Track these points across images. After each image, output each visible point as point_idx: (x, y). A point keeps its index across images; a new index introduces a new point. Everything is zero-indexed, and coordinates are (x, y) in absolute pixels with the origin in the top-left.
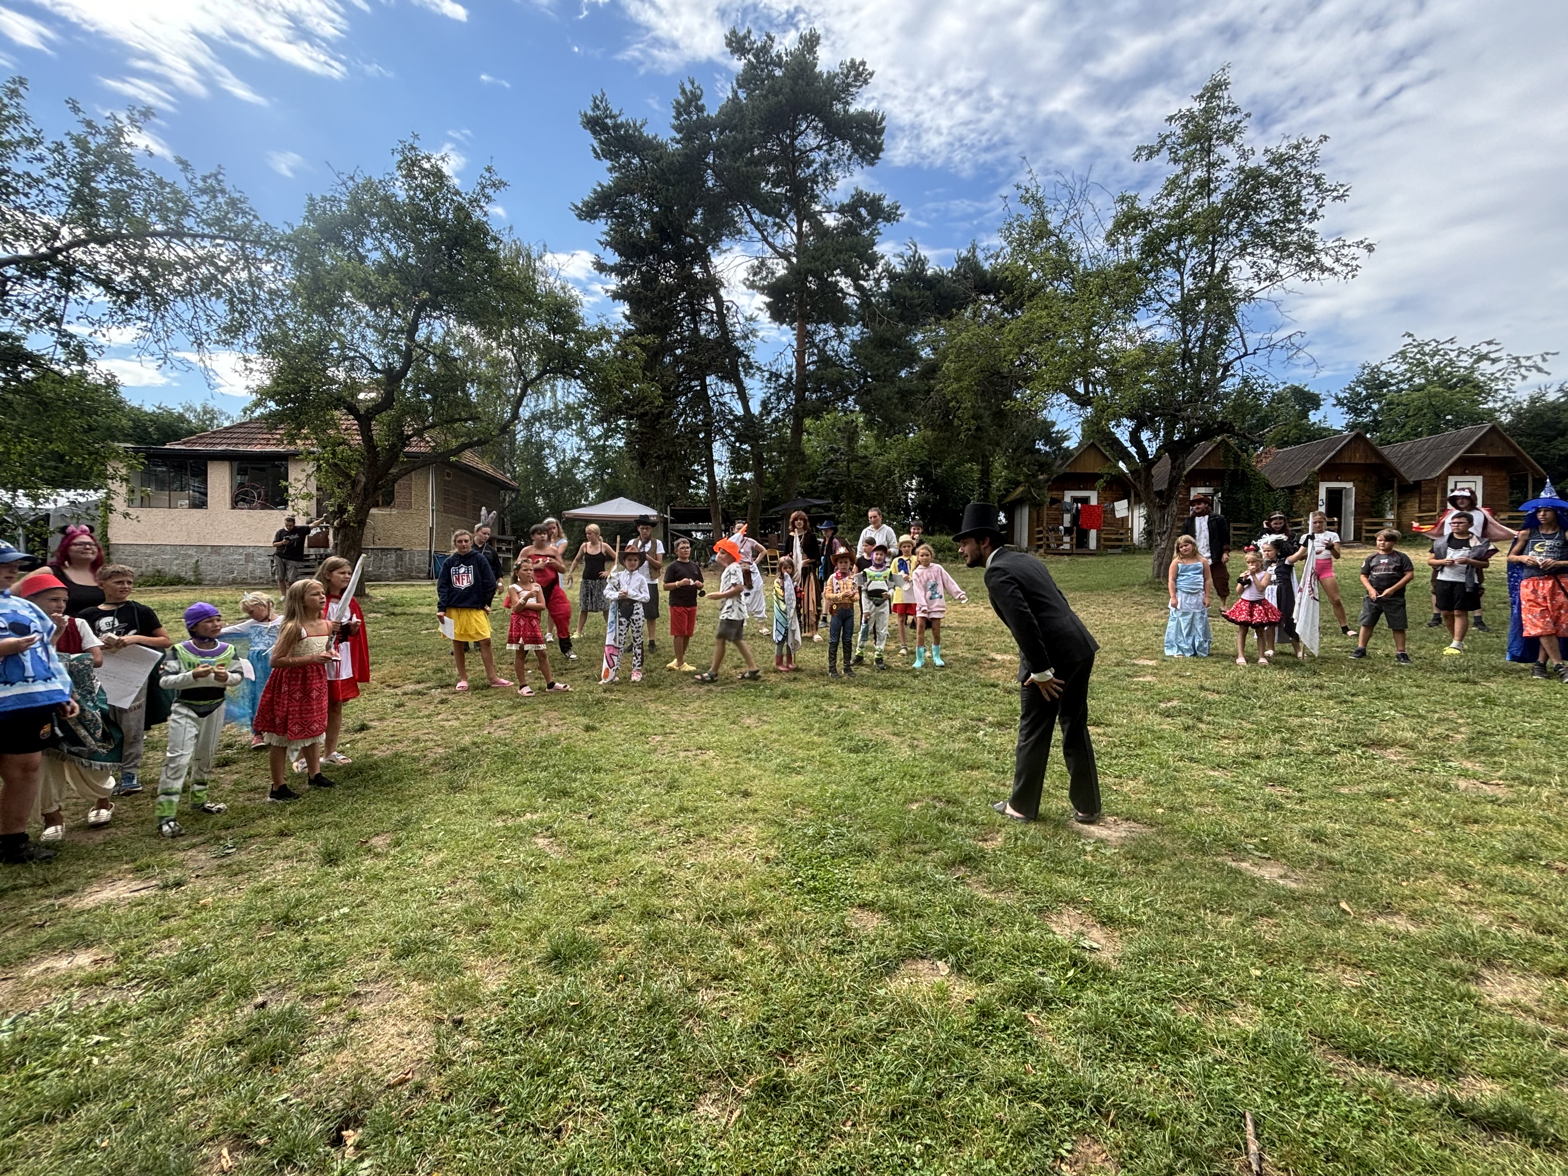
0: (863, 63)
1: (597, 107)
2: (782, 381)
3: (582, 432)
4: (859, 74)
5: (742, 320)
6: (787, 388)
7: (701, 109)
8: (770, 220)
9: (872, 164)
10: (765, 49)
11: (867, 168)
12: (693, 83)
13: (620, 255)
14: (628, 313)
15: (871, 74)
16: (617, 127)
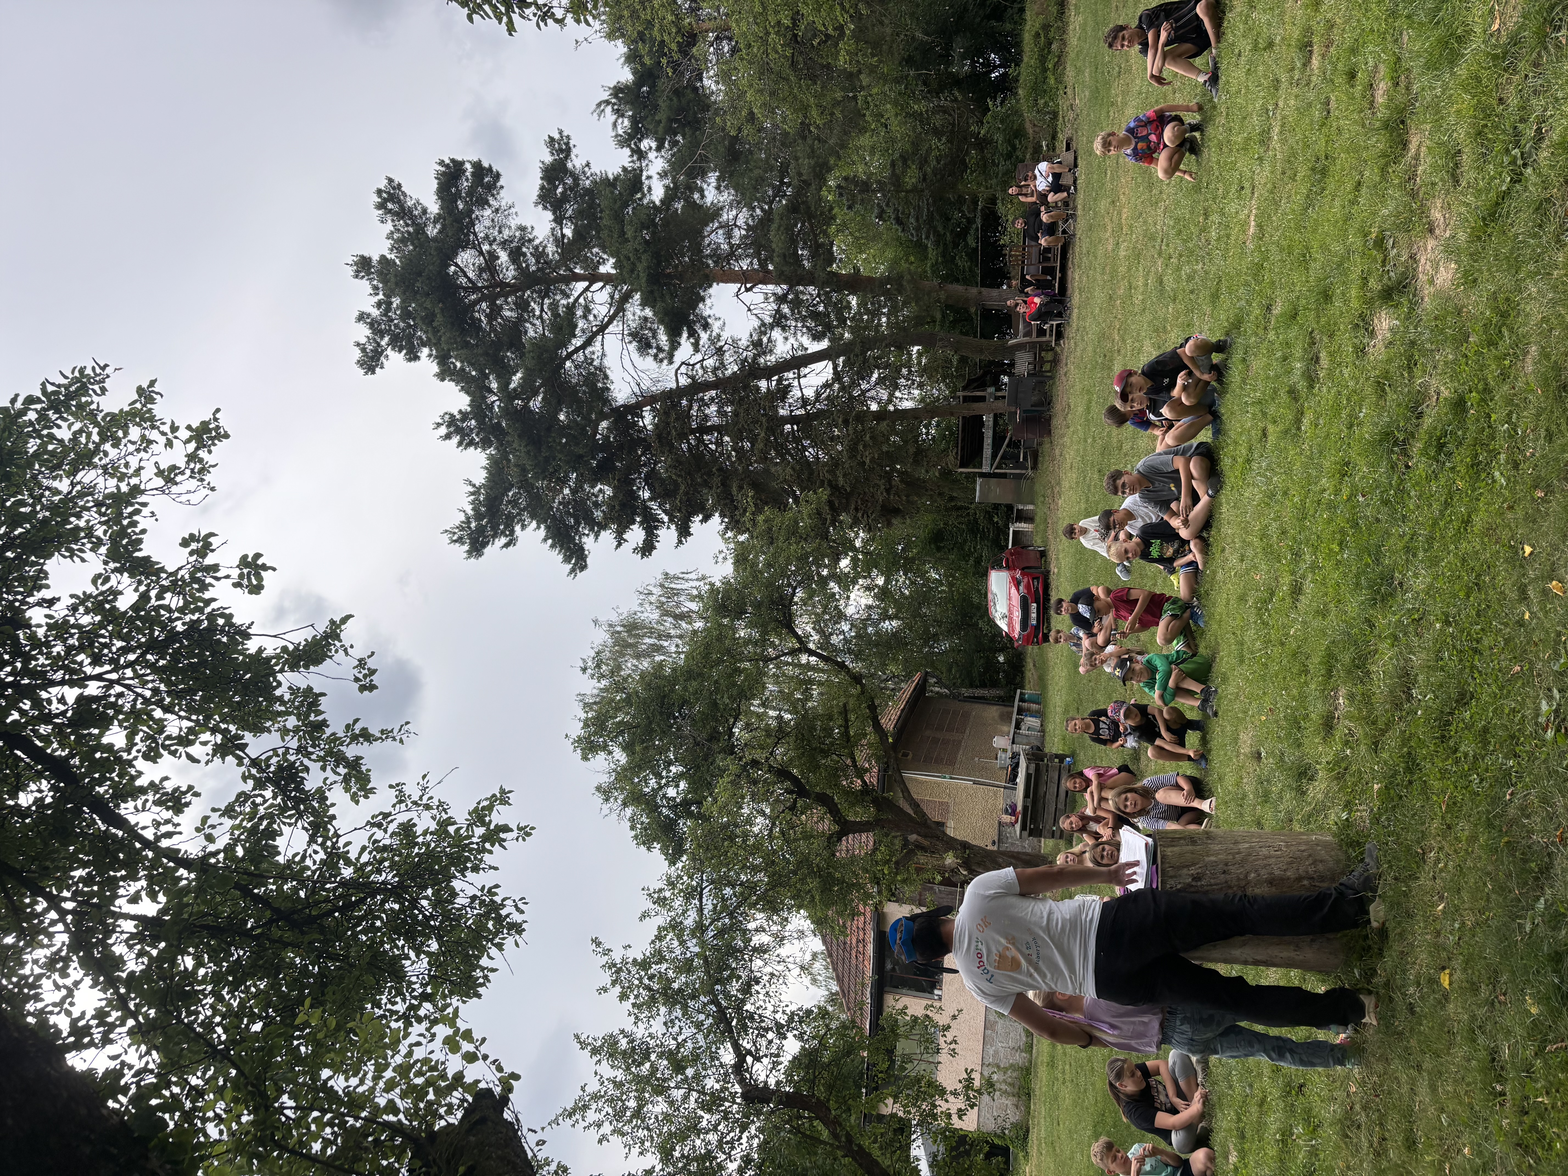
0: (379, 192)
1: (460, 540)
2: (785, 309)
3: (846, 582)
4: (392, 198)
5: (699, 357)
6: (796, 304)
7: (465, 416)
8: (581, 324)
9: (498, 176)
10: (373, 325)
11: (501, 182)
12: (439, 425)
13: (633, 522)
14: (701, 517)
15: (390, 180)
16: (478, 516)
